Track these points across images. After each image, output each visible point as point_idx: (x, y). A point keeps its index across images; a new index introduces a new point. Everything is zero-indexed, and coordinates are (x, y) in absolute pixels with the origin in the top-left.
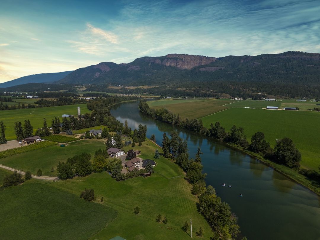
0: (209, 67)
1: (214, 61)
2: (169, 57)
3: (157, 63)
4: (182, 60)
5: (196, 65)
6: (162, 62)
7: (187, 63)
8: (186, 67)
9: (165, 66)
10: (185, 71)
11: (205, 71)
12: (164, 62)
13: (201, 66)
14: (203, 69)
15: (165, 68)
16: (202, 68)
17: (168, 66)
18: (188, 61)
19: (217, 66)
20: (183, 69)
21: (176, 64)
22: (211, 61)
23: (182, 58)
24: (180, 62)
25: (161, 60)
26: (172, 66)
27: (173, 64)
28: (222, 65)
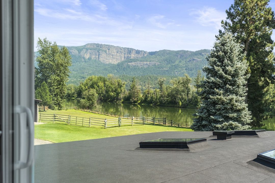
0: (140, 61)
1: (146, 55)
2: (89, 46)
3: (73, 54)
4: (106, 52)
5: (123, 59)
6: (79, 53)
7: (111, 56)
8: (111, 61)
9: (84, 58)
10: (109, 65)
11: (135, 66)
12: (82, 53)
13: (130, 60)
14: (133, 63)
15: (83, 60)
16: (131, 62)
17: (87, 58)
18: (113, 53)
19: (150, 61)
20: (107, 63)
21: (98, 56)
22: (142, 56)
23: (105, 50)
24: (103, 55)
25: (78, 51)
26: (93, 58)
27: (94, 56)
28: (156, 60)
